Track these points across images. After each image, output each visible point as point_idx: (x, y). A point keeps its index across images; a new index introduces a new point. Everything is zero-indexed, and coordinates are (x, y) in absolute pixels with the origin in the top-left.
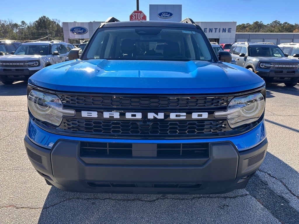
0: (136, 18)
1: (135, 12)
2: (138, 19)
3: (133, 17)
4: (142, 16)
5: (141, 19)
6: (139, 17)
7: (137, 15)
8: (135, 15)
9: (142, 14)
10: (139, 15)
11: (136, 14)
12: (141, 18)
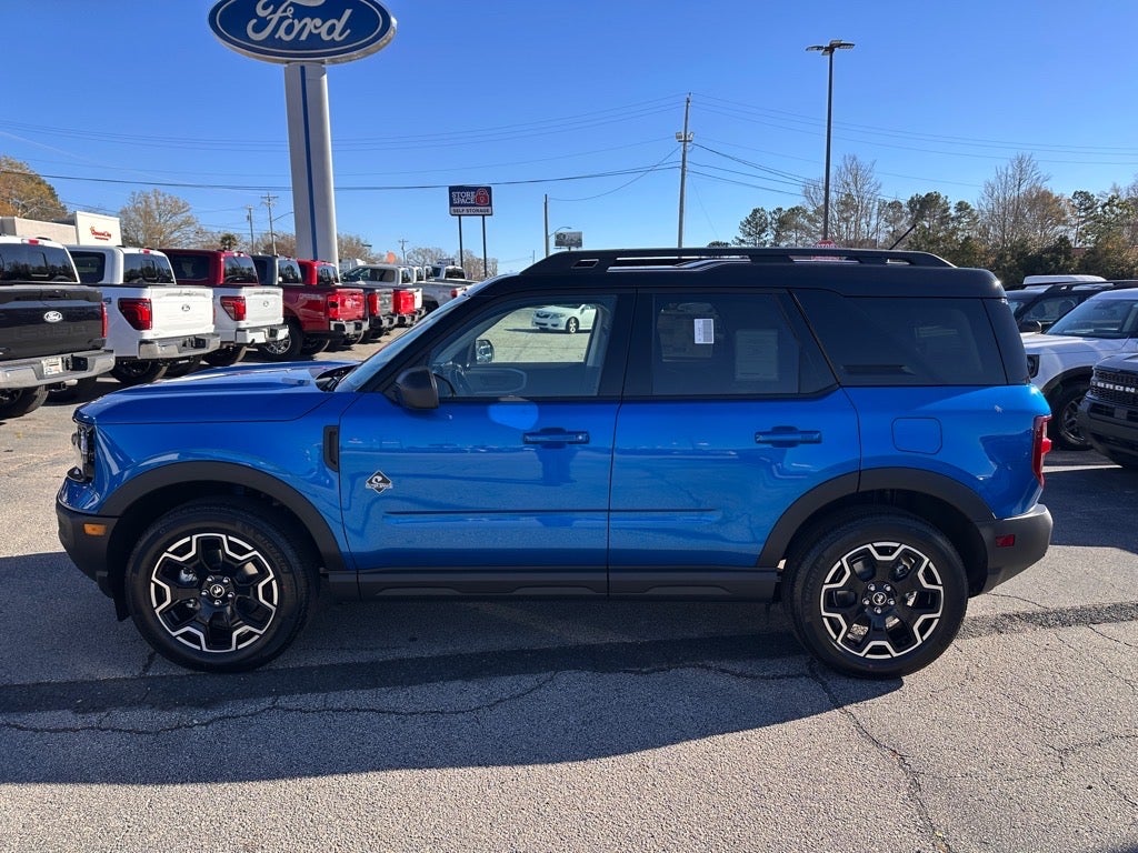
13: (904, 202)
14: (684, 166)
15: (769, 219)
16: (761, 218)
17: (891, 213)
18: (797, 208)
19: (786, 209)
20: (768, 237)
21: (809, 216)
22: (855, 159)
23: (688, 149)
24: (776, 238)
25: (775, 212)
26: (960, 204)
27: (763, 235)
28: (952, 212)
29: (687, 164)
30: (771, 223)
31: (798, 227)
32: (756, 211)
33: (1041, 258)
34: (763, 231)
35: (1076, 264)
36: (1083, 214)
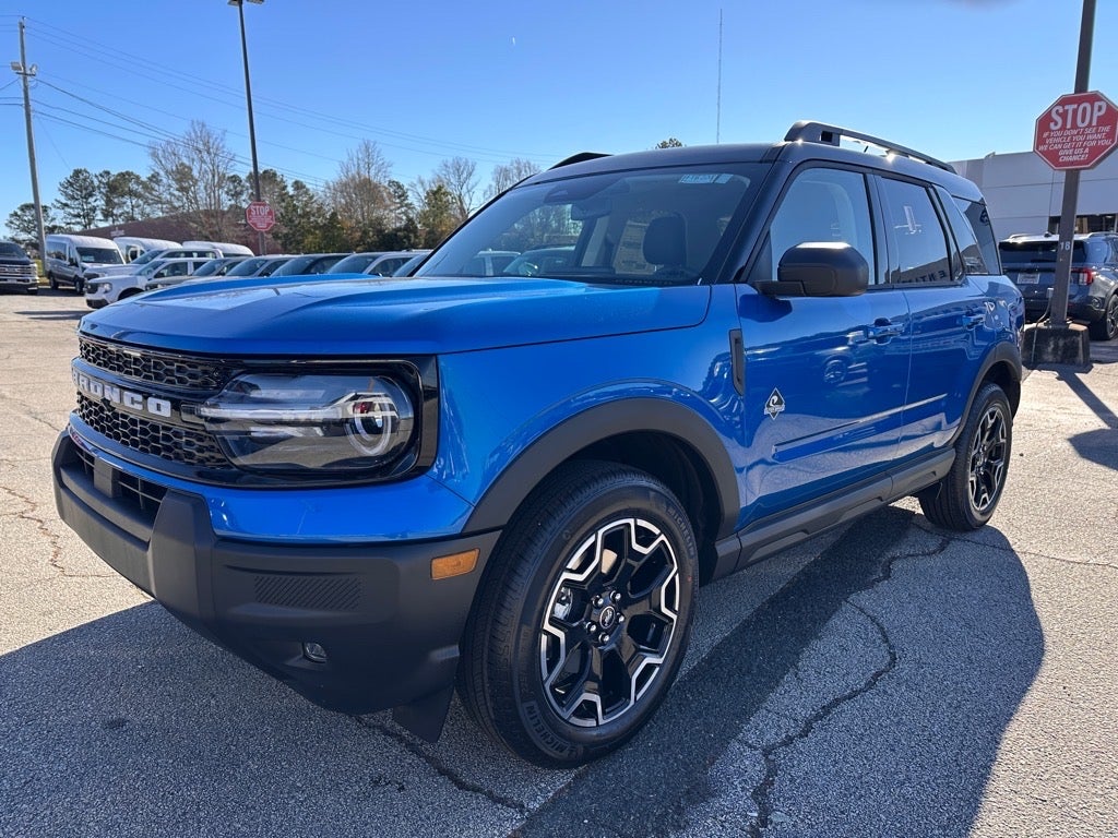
0: (1069, 126)
1: (1064, 101)
2: (1074, 126)
3: (1052, 125)
4: (1097, 114)
5: (1090, 125)
6: (1083, 121)
7: (1075, 112)
8: (1064, 116)
9: (1097, 104)
10: (1085, 109)
11: (1070, 108)
12: (1094, 123)
13: (243, 177)
14: (27, 106)
15: (96, 183)
16: (85, 180)
17: (232, 187)
18: (127, 173)
19: (114, 172)
20: (98, 203)
21: (142, 183)
22: (203, 126)
23: (30, 85)
24: (107, 204)
25: (101, 175)
26: (296, 182)
27: (91, 200)
28: (291, 190)
29: (31, 103)
30: (99, 187)
31: (132, 193)
32: (77, 173)
33: (396, 235)
34: (91, 195)
35: (423, 241)
36: (398, 201)
